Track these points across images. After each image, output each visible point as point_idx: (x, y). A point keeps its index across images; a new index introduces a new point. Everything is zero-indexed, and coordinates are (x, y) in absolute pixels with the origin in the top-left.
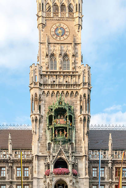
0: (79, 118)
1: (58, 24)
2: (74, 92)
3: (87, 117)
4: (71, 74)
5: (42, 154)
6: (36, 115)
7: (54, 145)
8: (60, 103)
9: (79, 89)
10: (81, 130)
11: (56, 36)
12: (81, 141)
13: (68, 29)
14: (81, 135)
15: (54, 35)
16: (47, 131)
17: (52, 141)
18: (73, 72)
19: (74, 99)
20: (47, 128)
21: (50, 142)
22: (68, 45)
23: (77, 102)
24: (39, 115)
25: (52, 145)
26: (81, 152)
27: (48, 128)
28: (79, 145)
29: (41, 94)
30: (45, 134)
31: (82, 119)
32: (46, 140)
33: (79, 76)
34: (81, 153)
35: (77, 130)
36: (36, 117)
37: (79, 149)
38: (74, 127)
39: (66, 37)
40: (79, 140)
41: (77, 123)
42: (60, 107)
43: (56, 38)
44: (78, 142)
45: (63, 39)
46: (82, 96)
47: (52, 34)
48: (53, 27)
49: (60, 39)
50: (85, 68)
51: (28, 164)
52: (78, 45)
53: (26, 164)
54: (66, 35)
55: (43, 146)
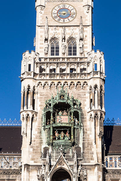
0: (89, 114)
1: (62, 5)
2: (82, 82)
3: (99, 113)
4: (78, 60)
5: (35, 162)
6: (28, 112)
7: (53, 150)
8: (62, 96)
9: (88, 79)
10: (91, 131)
11: (58, 18)
12: (92, 144)
13: (74, 10)
14: (92, 137)
15: (56, 17)
16: (43, 132)
17: (49, 145)
18: (81, 58)
19: (82, 91)
20: (43, 128)
21: (47, 146)
22: (74, 27)
23: (85, 95)
24: (32, 112)
25: (50, 150)
26: (92, 159)
27: (44, 128)
28: (88, 149)
29: (36, 85)
30: (40, 136)
31: (93, 116)
32: (41, 143)
33: (88, 63)
34: (91, 161)
35: (86, 130)
36: (28, 115)
37: (90, 155)
38: (81, 126)
39: (72, 19)
40: (88, 144)
41: (85, 121)
42: (62, 101)
43: (59, 20)
44: (88, 146)
45: (68, 21)
46: (93, 87)
47: (53, 15)
48: (56, 8)
49: (64, 21)
50: (96, 54)
51: (15, 175)
52: (88, 27)
53: (11, 176)
54: (72, 17)
55: (37, 152)
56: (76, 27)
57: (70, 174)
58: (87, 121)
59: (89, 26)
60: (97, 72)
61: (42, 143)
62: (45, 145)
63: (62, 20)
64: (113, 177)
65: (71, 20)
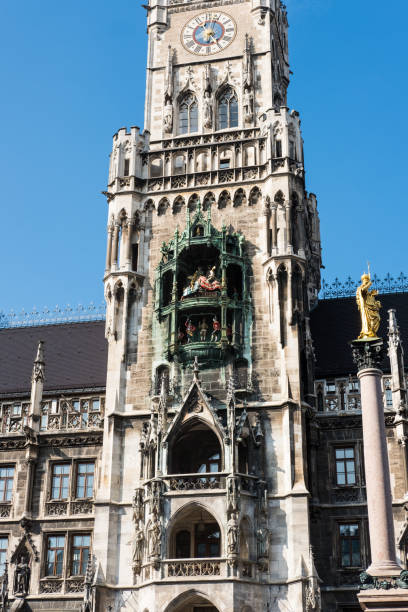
0: (266, 268)
1: (205, 15)
2: (247, 190)
3: (288, 264)
4: (242, 137)
5: (136, 408)
6: (120, 277)
7: (179, 372)
9: (262, 178)
10: (271, 312)
11: (196, 45)
12: (274, 349)
13: (231, 23)
14: (274, 328)
15: (191, 44)
16: (157, 325)
17: (170, 358)
18: (248, 132)
19: (249, 210)
20: (156, 314)
21: (166, 362)
22: (231, 62)
23: (256, 220)
24: (130, 276)
25: (173, 374)
26: (276, 390)
27: (160, 315)
28: (266, 364)
29: (142, 209)
30: (148, 337)
31: (274, 273)
32: (151, 354)
33: (262, 141)
34: (274, 396)
35: (260, 311)
36: (121, 284)
37: (270, 379)
38: (247, 303)
39: (227, 43)
40: (266, 349)
41: (258, 288)
42: (198, 242)
43: (198, 49)
44: (265, 355)
45: (218, 49)
46: (272, 200)
47: (185, 41)
48: (190, 24)
49: (208, 50)
50: (277, 118)
51: (93, 448)
52: (263, 57)
53: (85, 449)
54: (227, 39)
55: (141, 381)
56: (235, 61)
57: (218, 434)
58: (262, 287)
59: (264, 54)
60: (283, 160)
61: (153, 354)
62: (160, 360)
63: (204, 48)
64: (339, 438)
65: (223, 46)
